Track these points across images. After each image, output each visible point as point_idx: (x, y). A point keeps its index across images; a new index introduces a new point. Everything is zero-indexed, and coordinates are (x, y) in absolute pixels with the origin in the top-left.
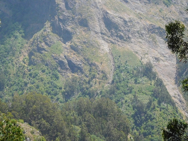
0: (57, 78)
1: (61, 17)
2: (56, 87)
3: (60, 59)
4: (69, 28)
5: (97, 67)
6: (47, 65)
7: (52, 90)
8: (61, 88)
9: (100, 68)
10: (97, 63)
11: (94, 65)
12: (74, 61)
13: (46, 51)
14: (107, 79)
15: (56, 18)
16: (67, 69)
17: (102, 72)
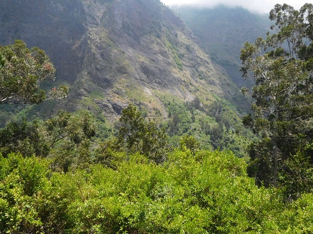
0: (103, 121)
1: (98, 67)
2: (104, 129)
3: (104, 103)
4: (108, 77)
5: (146, 106)
6: (89, 109)
7: (101, 133)
8: (110, 130)
9: (151, 106)
10: (145, 102)
11: (143, 105)
12: (119, 104)
13: (86, 96)
14: (161, 115)
15: (93, 66)
16: (112, 112)
17: (154, 109)
